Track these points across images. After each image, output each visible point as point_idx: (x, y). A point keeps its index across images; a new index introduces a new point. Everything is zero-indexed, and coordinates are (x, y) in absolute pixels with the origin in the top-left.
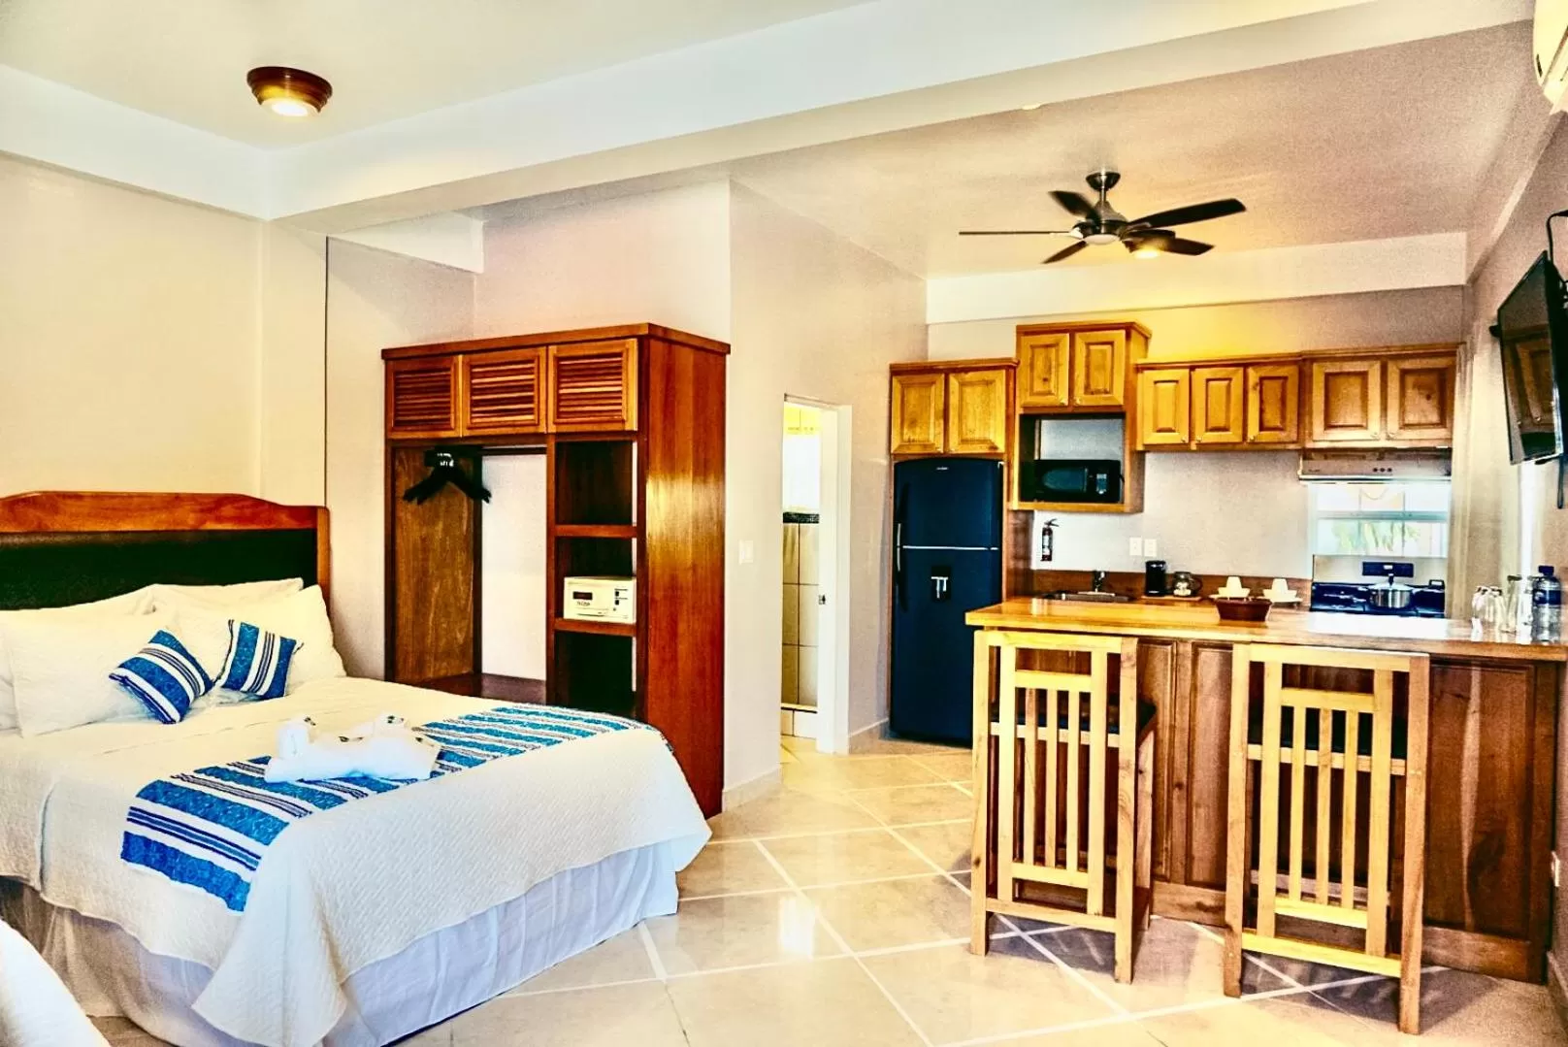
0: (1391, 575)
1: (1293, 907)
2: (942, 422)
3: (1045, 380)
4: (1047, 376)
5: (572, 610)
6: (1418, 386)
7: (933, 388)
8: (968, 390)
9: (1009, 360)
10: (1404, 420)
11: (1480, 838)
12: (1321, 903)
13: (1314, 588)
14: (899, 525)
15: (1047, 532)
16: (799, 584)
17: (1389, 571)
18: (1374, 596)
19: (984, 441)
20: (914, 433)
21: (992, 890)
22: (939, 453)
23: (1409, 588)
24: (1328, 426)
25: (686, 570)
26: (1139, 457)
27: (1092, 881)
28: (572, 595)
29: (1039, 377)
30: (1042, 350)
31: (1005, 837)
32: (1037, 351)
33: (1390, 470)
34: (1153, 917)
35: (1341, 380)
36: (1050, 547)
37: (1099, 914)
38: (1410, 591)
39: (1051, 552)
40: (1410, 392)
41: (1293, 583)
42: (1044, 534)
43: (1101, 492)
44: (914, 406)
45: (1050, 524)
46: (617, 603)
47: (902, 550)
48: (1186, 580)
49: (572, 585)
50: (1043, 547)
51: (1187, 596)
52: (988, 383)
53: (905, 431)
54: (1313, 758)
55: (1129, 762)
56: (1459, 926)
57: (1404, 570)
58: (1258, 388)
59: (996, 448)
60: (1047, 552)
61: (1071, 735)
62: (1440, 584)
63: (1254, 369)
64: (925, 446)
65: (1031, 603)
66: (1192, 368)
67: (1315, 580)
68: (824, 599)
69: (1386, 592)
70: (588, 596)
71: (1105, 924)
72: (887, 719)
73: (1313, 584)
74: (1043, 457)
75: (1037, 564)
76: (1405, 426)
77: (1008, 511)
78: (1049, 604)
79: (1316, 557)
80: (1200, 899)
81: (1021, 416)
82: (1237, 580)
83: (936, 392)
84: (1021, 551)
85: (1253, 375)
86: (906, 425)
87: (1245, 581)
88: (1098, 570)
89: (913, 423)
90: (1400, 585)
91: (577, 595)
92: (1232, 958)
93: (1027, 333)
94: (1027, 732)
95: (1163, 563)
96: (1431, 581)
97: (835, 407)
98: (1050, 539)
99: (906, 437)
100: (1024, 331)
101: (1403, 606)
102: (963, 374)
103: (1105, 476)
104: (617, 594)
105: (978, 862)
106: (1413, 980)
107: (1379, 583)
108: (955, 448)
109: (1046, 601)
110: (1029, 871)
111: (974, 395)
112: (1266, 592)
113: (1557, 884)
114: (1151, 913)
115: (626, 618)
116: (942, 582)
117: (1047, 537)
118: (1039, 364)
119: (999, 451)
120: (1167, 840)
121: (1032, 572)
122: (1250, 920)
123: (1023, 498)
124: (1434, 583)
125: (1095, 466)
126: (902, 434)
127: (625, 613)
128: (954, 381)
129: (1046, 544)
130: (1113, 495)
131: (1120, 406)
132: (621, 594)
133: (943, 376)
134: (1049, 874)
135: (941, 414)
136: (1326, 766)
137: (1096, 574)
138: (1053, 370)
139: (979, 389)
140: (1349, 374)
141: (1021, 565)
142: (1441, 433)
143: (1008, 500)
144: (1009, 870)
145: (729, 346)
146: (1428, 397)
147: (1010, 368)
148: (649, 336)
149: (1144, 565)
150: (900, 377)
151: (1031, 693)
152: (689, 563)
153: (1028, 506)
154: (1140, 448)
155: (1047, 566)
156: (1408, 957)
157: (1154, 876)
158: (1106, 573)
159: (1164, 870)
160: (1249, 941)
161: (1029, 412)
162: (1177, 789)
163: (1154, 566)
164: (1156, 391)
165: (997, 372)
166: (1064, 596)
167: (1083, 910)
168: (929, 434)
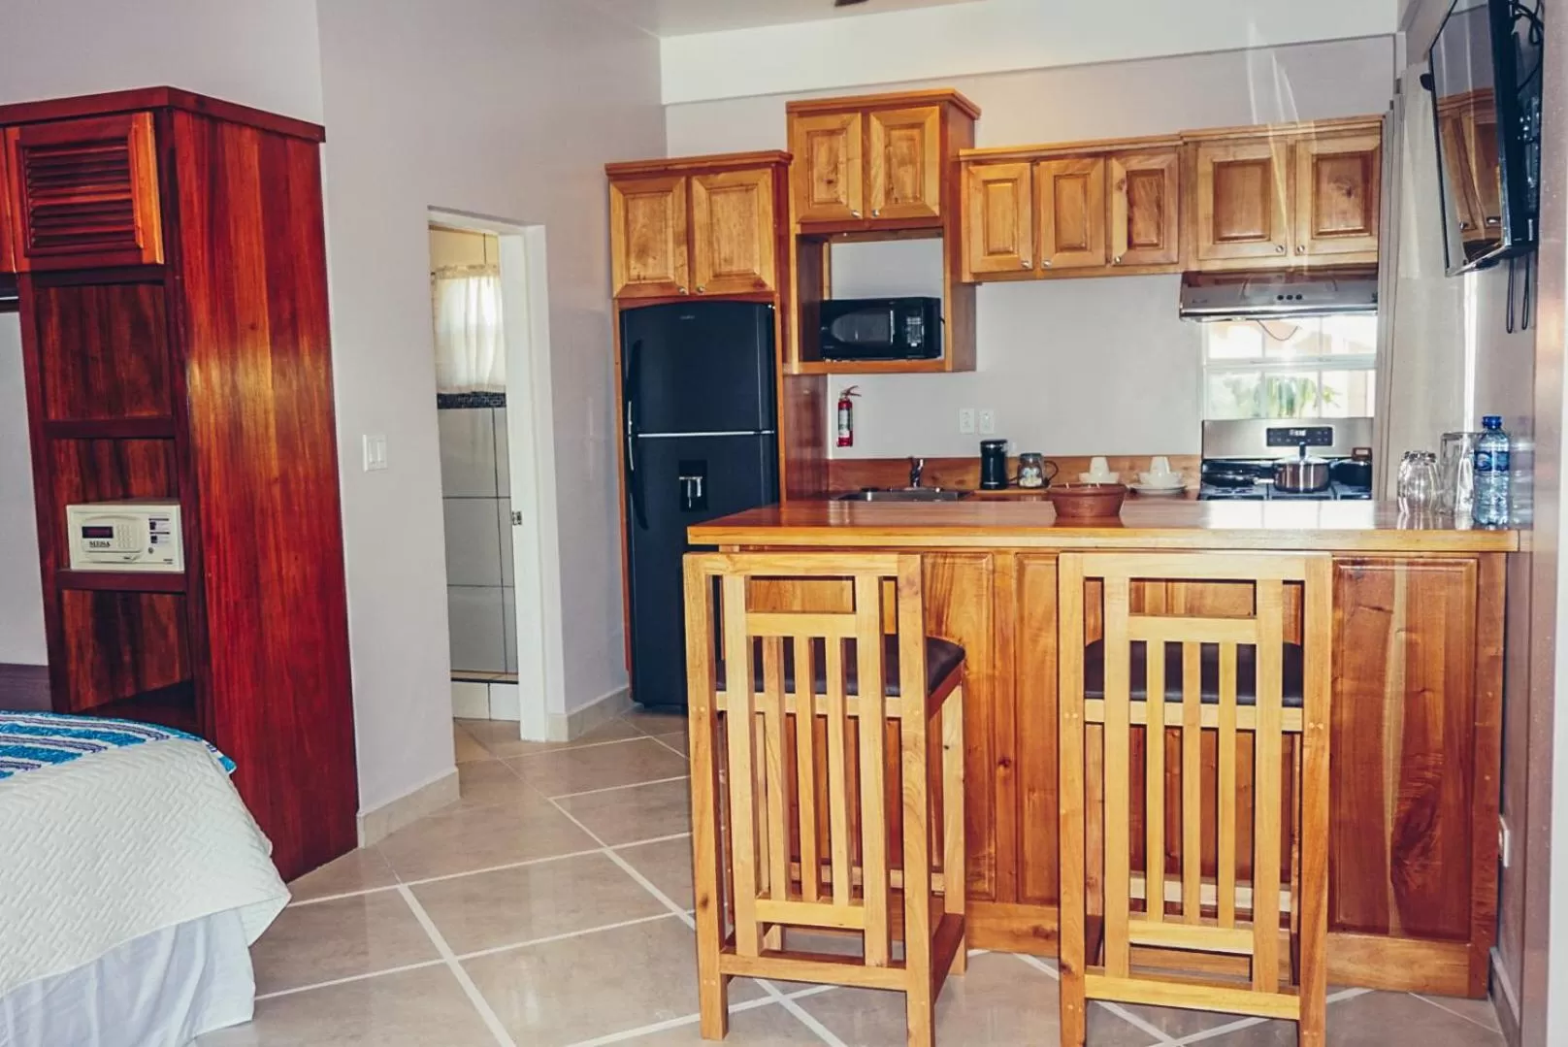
0: (1302, 443)
1: (1153, 929)
2: (684, 248)
3: (830, 182)
4: (832, 177)
5: (82, 557)
6: (1337, 180)
7: (670, 198)
8: (719, 199)
9: (780, 153)
10: (1318, 225)
11: (1407, 806)
12: (1191, 923)
13: (1205, 468)
14: (630, 403)
15: (845, 404)
16: (497, 498)
17: (1300, 438)
18: (1280, 473)
19: (745, 275)
20: (645, 265)
21: (728, 944)
22: (683, 296)
23: (1327, 461)
24: (1219, 238)
25: (269, 484)
26: (964, 291)
27: (871, 916)
28: (80, 533)
29: (820, 178)
30: (825, 139)
31: (742, 863)
32: (817, 140)
33: (1299, 297)
34: (971, 953)
35: (1235, 172)
36: (849, 427)
37: (882, 966)
38: (1328, 465)
39: (851, 433)
40: (1327, 187)
41: (1175, 460)
42: (840, 408)
43: (914, 345)
44: (644, 226)
45: (848, 393)
46: (154, 539)
47: (635, 439)
48: (1036, 464)
49: (78, 516)
50: (840, 427)
51: (1037, 488)
52: (748, 188)
53: (633, 262)
54: (1175, 714)
55: (916, 737)
56: (1382, 930)
57: (1319, 436)
58: (1125, 187)
59: (762, 285)
60: (846, 434)
61: (831, 703)
62: (1366, 452)
63: (1117, 159)
64: (662, 286)
65: (827, 507)
66: (1035, 161)
67: (1206, 457)
68: (519, 518)
69: (1296, 467)
70: (107, 532)
71: (893, 978)
72: (627, 685)
73: (1204, 461)
74: (835, 297)
75: (833, 452)
76: (1319, 234)
77: (785, 376)
78: (851, 507)
79: (1206, 424)
80: (1036, 922)
81: (797, 236)
82: (1103, 460)
83: (673, 202)
84: (807, 434)
85: (1118, 170)
86: (633, 256)
87: (1113, 461)
88: (916, 456)
89: (643, 252)
90: (1315, 455)
91: (88, 532)
92: (1073, 1011)
93: (802, 114)
94: (767, 701)
95: (1004, 442)
96: (1355, 450)
97: (521, 229)
98: (850, 416)
99: (634, 273)
100: (800, 111)
101: (1317, 486)
102: (712, 176)
103: (918, 321)
104: (153, 526)
105: (705, 903)
106: (1317, 1021)
107: (1288, 454)
108: (704, 285)
109: (846, 502)
110: (782, 909)
111: (728, 207)
112: (1144, 476)
113: (1506, 864)
114: (969, 946)
115: (169, 561)
116: (694, 483)
117: (845, 413)
118: (822, 157)
119: (767, 289)
120: (989, 839)
121: (827, 463)
122: (1094, 955)
123: (806, 356)
124: (1359, 452)
125: (905, 307)
126: (628, 268)
127: (168, 557)
128: (699, 188)
129: (845, 422)
130: (930, 348)
131: (935, 218)
132: (159, 527)
133: (683, 180)
134: (810, 912)
135: (683, 238)
136: (1194, 725)
137: (913, 462)
138: (841, 167)
139: (734, 197)
140: (1244, 164)
141: (808, 454)
142: (1367, 242)
143: (785, 360)
144: (750, 912)
145: (322, 129)
146: (1349, 193)
147: (779, 165)
148: (171, 109)
149: (979, 447)
150: (622, 184)
151: (770, 643)
152: (276, 473)
153: (815, 367)
154: (967, 278)
155: (847, 453)
156: (1308, 991)
157: (969, 895)
158: (925, 460)
159: (986, 886)
160: (1095, 985)
161: (810, 231)
162: (1001, 768)
163: (992, 446)
164: (987, 195)
165: (759, 171)
166: (869, 495)
167: (860, 961)
168: (666, 268)
